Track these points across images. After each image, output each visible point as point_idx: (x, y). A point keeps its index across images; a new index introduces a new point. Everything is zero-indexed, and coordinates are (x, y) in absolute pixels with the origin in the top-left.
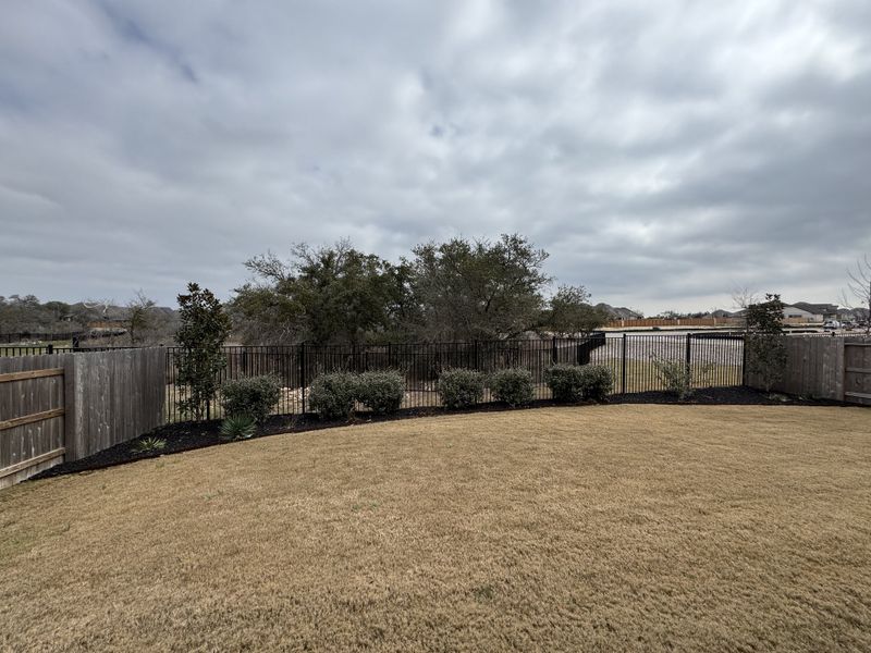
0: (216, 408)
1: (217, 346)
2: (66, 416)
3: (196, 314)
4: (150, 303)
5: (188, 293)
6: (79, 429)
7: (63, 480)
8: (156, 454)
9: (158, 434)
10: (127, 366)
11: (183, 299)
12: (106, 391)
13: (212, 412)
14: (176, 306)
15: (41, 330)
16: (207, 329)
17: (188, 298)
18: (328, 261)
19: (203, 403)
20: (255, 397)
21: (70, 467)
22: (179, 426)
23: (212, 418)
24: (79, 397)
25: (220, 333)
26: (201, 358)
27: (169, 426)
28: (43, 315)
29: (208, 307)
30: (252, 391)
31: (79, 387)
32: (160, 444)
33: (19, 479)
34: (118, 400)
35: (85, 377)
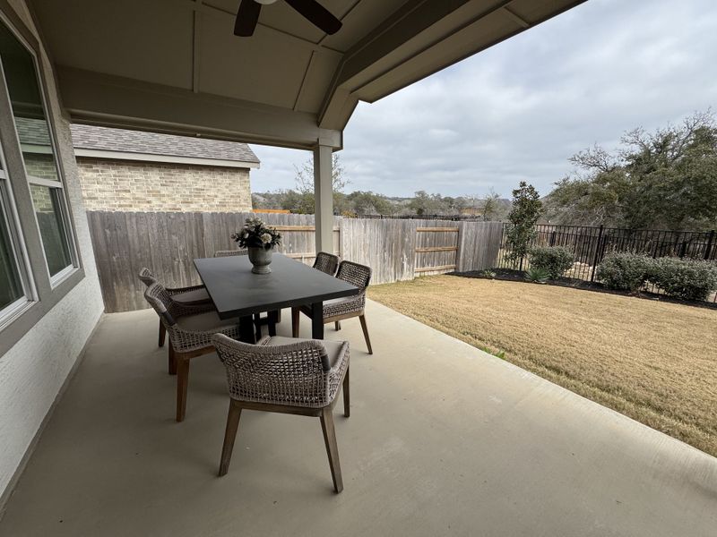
0: (526, 265)
1: (532, 223)
2: (458, 250)
3: (522, 202)
4: (497, 196)
5: (519, 188)
6: (461, 258)
7: (455, 277)
8: (491, 278)
9: (493, 270)
10: (483, 230)
11: (516, 192)
12: (473, 243)
13: (523, 265)
14: (511, 198)
15: (441, 213)
16: (527, 212)
17: (518, 191)
18: (662, 147)
19: (518, 259)
20: (553, 260)
21: (456, 274)
22: (504, 270)
23: (523, 270)
24: (463, 243)
25: (536, 215)
26: (521, 230)
27: (498, 269)
28: (443, 205)
29: (530, 197)
30: (551, 255)
31: (463, 239)
32: (493, 275)
33: (442, 272)
34: (477, 248)
35: (466, 233)
